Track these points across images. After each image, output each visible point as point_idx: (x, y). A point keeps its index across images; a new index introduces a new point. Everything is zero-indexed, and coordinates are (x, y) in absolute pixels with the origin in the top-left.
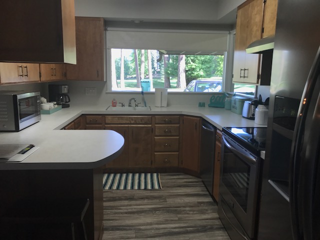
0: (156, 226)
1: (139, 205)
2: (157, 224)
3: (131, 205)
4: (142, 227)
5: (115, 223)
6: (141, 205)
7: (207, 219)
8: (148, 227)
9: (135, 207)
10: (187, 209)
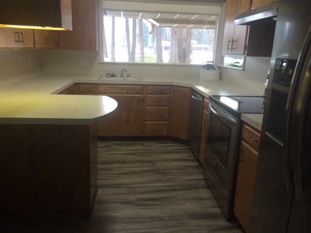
0: (147, 185)
1: (131, 168)
2: (148, 183)
3: (123, 168)
4: (133, 186)
5: (108, 182)
6: (133, 167)
7: (193, 180)
8: (139, 185)
9: (127, 169)
10: (175, 171)
